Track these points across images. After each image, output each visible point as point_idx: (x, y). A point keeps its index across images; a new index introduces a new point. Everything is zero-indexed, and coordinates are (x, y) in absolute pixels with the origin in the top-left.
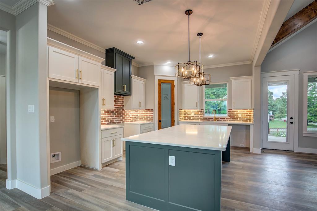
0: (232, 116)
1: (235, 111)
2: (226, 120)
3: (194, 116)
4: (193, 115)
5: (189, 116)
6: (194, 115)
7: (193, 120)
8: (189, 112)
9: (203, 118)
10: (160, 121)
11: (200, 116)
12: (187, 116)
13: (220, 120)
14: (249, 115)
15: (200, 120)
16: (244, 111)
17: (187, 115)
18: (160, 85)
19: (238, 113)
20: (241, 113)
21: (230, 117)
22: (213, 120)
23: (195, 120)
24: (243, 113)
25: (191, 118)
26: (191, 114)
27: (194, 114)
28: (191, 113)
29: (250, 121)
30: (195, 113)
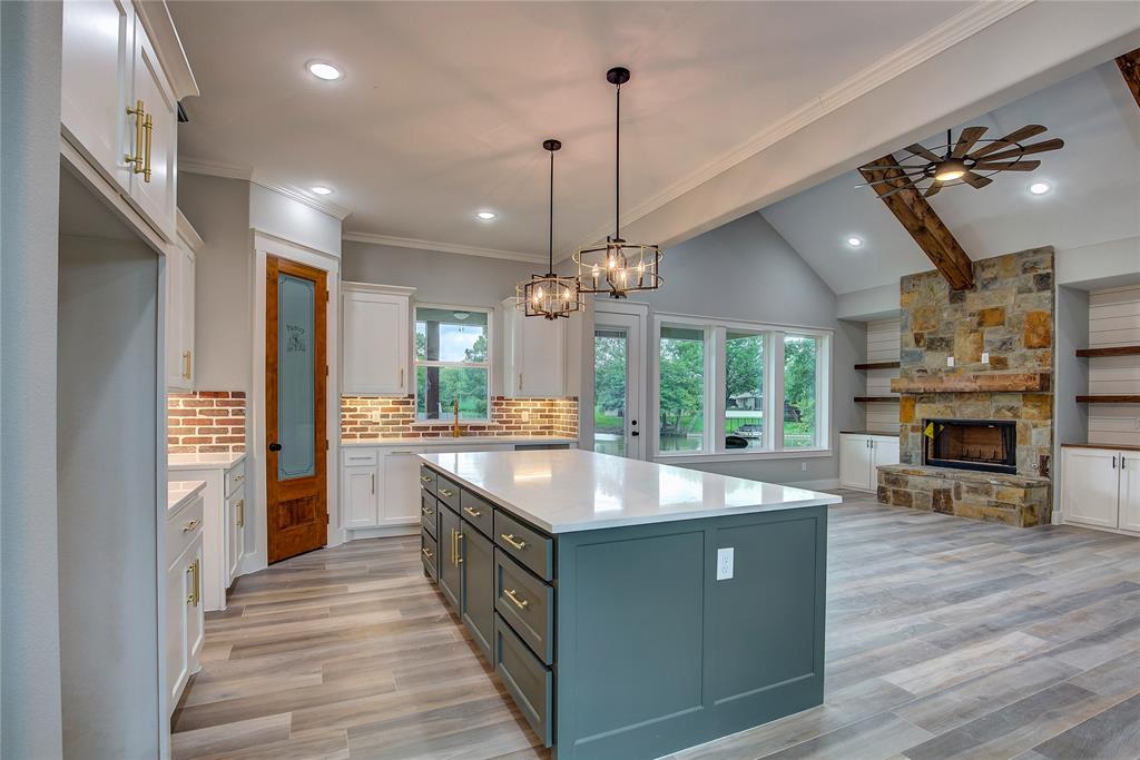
0: (505, 419)
1: (514, 405)
2: (486, 434)
3: (379, 420)
4: (376, 416)
5: (359, 420)
6: (382, 416)
7: (376, 436)
8: (359, 407)
9: (415, 428)
10: (273, 447)
11: (401, 420)
12: (351, 423)
13: (470, 434)
14: (547, 417)
15: (404, 436)
16: (535, 405)
17: (350, 416)
18: (275, 281)
19: (521, 410)
20: (528, 410)
21: (500, 422)
22: (447, 435)
23: (384, 436)
24: (534, 411)
25: (366, 429)
26: (369, 414)
27: (380, 412)
28: (369, 410)
29: (550, 433)
30: (383, 410)
